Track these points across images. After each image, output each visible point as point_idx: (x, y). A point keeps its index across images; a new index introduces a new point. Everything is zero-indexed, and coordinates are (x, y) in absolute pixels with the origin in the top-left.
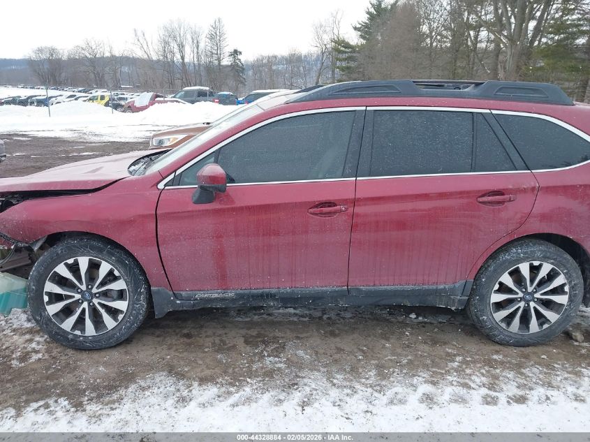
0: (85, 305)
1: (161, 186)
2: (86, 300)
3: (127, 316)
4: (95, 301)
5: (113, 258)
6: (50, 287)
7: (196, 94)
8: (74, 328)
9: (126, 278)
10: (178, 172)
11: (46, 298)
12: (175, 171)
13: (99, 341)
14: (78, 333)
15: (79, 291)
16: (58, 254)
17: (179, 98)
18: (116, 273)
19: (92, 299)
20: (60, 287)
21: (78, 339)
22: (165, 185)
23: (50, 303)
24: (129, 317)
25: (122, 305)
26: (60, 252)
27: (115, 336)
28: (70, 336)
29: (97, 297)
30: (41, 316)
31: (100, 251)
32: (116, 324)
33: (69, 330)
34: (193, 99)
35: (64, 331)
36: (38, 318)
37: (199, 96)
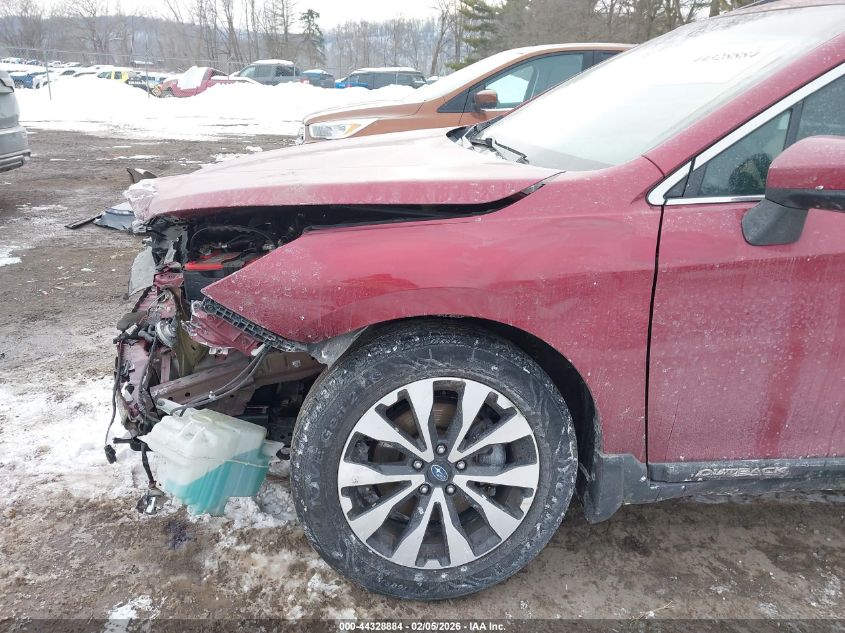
0: (438, 495)
1: (656, 197)
2: (438, 483)
3: (542, 498)
4: (460, 480)
5: (494, 368)
6: (352, 474)
7: (274, 71)
8: (422, 556)
9: (528, 408)
10: (700, 161)
11: (346, 504)
12: (693, 159)
13: (487, 572)
14: (433, 564)
15: (418, 465)
16: (359, 390)
17: (247, 76)
18: (503, 403)
19: (451, 476)
20: (375, 468)
21: (439, 580)
22: (667, 196)
23: (357, 511)
24: (549, 500)
25: (525, 476)
26: (363, 383)
27: (523, 551)
28: (418, 578)
29: (462, 471)
30: (344, 548)
31: (460, 357)
32: (517, 523)
33: (411, 564)
34: (269, 79)
35: (403, 570)
36: (338, 554)
37: (278, 74)
